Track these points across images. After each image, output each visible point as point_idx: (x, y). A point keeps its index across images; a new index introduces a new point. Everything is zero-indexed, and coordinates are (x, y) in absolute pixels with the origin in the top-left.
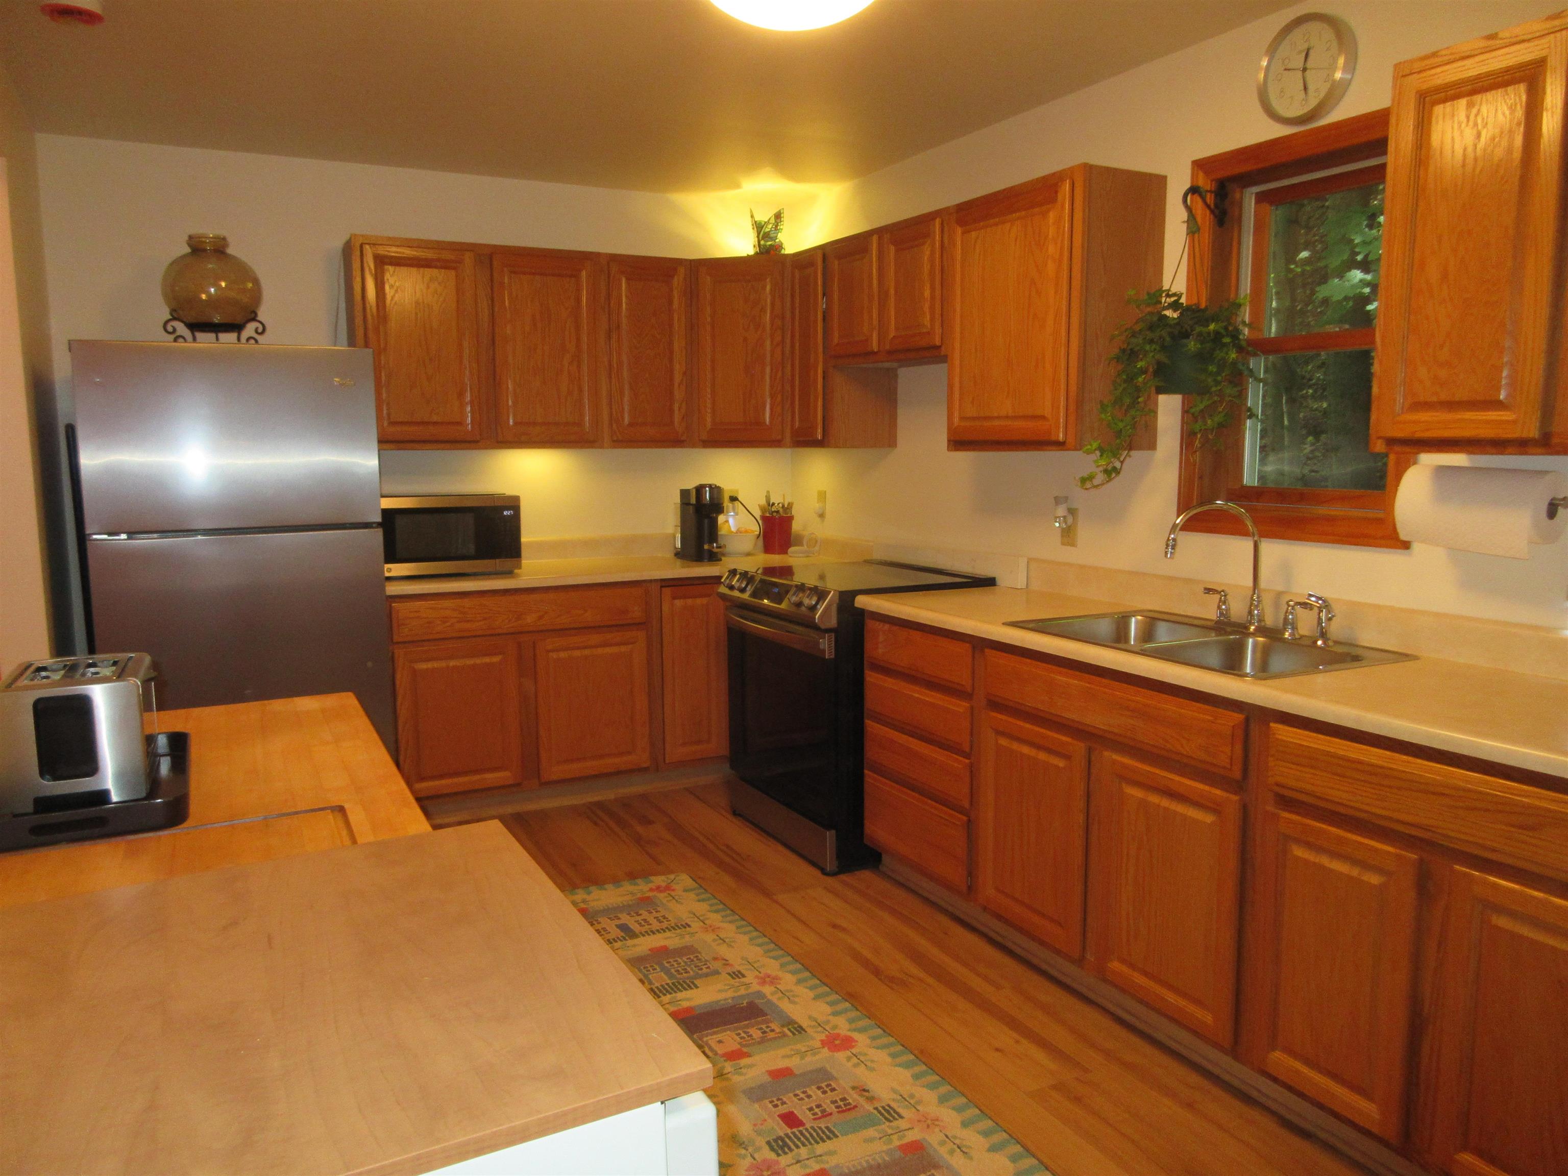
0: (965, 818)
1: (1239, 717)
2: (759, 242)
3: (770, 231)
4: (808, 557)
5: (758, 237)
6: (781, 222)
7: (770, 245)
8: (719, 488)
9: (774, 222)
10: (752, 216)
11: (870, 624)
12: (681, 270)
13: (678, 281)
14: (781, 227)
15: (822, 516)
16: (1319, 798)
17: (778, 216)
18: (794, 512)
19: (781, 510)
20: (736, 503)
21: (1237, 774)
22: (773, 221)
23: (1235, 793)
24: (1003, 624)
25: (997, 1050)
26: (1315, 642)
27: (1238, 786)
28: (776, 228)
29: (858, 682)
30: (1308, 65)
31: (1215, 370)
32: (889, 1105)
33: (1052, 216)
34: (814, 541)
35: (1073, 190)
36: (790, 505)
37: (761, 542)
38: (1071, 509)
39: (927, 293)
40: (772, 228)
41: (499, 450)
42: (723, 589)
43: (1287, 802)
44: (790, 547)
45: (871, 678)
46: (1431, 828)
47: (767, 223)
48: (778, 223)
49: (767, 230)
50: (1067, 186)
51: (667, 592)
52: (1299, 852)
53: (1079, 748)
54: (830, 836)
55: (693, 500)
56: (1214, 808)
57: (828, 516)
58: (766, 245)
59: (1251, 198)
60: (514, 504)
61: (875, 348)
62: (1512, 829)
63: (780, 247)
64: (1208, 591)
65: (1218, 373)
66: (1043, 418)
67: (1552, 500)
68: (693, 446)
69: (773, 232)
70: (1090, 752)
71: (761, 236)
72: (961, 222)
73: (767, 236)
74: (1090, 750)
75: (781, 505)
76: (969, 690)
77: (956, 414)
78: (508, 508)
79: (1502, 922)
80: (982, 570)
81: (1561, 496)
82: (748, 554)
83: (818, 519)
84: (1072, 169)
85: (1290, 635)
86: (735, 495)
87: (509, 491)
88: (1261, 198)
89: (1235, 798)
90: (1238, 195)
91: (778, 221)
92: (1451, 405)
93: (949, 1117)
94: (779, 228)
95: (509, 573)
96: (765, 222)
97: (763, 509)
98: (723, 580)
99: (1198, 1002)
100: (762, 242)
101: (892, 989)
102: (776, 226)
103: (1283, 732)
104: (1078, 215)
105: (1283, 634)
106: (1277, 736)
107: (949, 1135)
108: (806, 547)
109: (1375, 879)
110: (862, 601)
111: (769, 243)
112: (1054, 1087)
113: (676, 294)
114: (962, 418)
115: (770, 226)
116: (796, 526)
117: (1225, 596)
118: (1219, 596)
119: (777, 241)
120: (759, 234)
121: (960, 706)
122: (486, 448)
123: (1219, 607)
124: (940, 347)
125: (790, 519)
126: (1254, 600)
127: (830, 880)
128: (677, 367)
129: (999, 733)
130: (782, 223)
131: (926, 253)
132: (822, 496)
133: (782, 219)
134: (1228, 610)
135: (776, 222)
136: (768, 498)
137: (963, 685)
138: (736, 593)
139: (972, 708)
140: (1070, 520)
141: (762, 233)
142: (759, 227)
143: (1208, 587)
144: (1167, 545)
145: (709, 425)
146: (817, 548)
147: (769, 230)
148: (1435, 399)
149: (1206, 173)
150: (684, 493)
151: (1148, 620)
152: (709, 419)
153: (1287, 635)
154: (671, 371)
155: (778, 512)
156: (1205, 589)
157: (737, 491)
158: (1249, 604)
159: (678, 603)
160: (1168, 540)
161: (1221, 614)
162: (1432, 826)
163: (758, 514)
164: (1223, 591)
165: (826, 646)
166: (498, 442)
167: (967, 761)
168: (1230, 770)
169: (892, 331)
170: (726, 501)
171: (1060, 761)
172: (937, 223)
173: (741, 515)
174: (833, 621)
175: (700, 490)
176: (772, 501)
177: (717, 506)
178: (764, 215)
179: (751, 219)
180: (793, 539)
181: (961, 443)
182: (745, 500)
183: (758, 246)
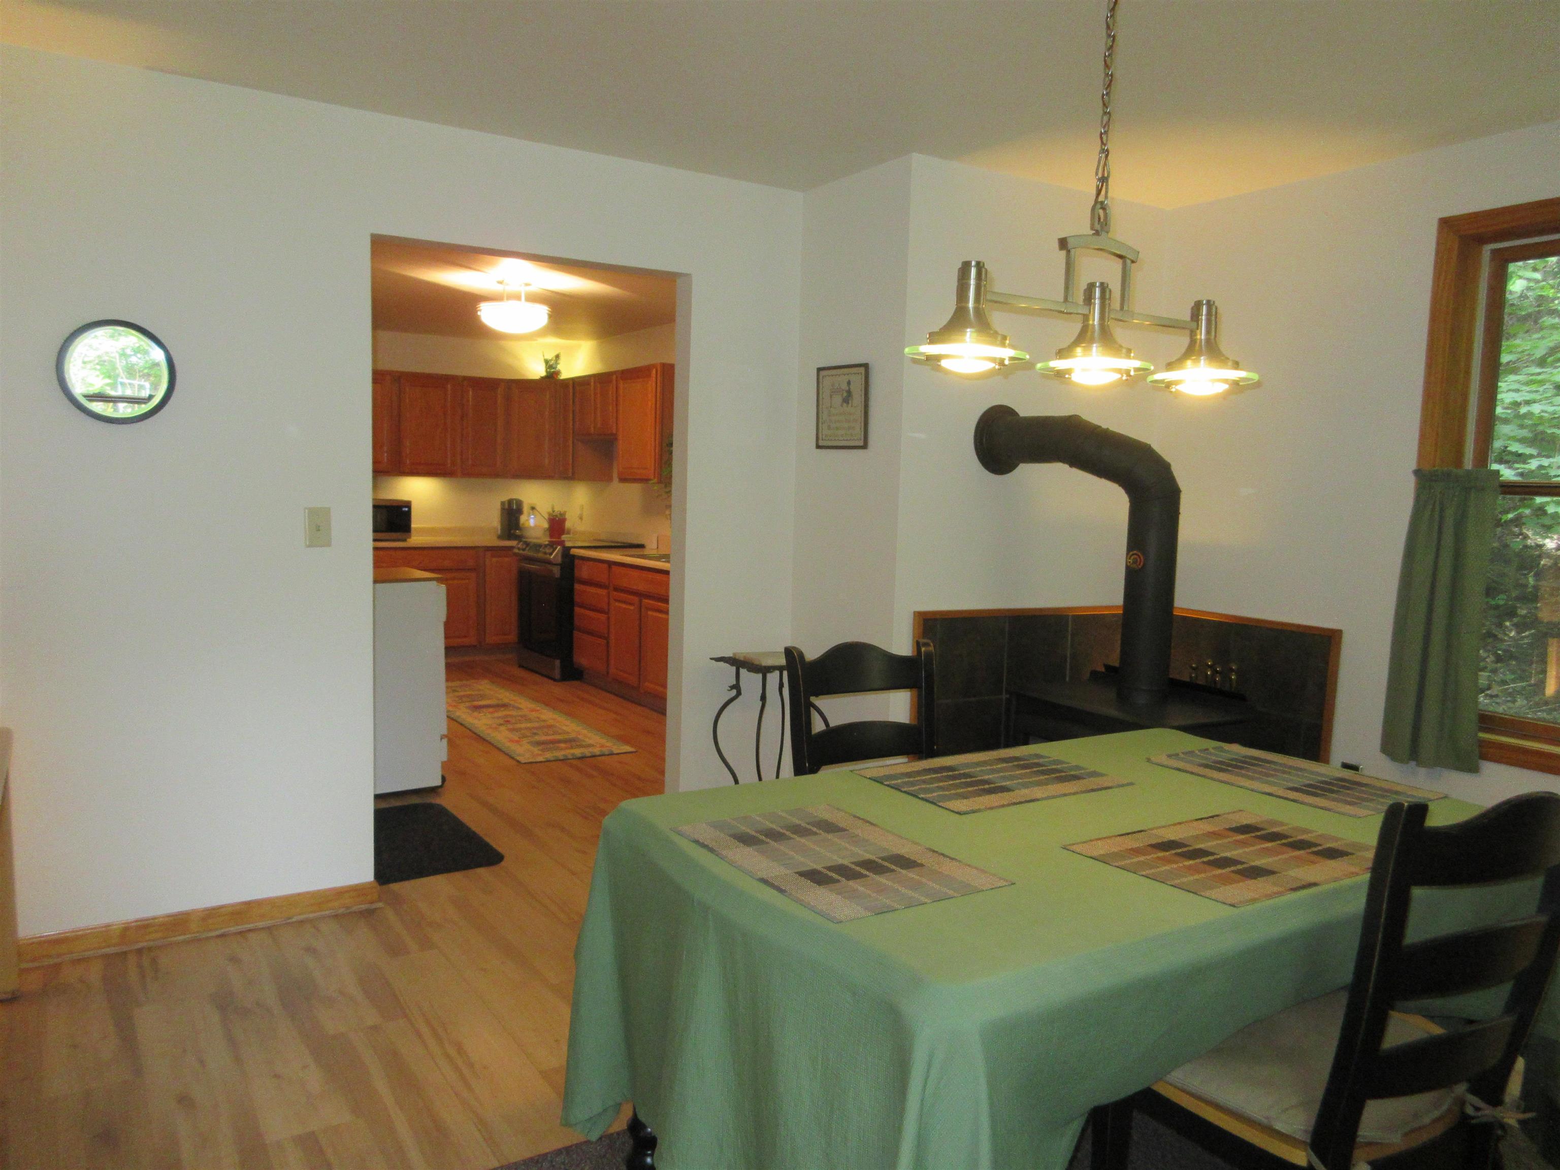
0: (606, 642)
2: (547, 370)
5: (546, 367)
7: (553, 373)
8: (520, 501)
10: (544, 356)
11: (577, 562)
12: (502, 385)
13: (500, 391)
14: (560, 364)
15: (581, 519)
17: (557, 357)
18: (567, 516)
19: (560, 515)
20: (535, 510)
22: (554, 359)
28: (557, 363)
29: (571, 590)
33: (650, 382)
34: (575, 529)
35: (657, 374)
36: (565, 513)
37: (548, 533)
39: (611, 409)
41: (400, 477)
42: (516, 551)
44: (563, 535)
45: (578, 586)
47: (551, 360)
49: (551, 364)
50: (654, 372)
51: (489, 554)
53: (636, 599)
54: (560, 665)
55: (506, 506)
57: (584, 518)
58: (551, 373)
60: (408, 504)
61: (592, 432)
63: (558, 373)
66: (646, 468)
68: (507, 478)
69: (554, 366)
70: (640, 601)
71: (548, 368)
72: (622, 379)
73: (551, 367)
75: (559, 512)
76: (607, 585)
77: (621, 464)
78: (406, 507)
82: (537, 537)
83: (579, 520)
84: (657, 364)
86: (534, 506)
87: (405, 498)
95: (405, 540)
97: (549, 514)
98: (514, 546)
100: (548, 370)
102: (557, 361)
104: (659, 384)
108: (572, 535)
110: (574, 551)
111: (552, 370)
113: (499, 398)
114: (621, 468)
115: (553, 362)
116: (568, 525)
119: (557, 370)
120: (546, 366)
121: (602, 592)
122: (394, 476)
124: (615, 435)
125: (565, 520)
128: (499, 436)
129: (616, 601)
130: (561, 362)
131: (611, 391)
132: (582, 508)
133: (560, 360)
135: (556, 359)
136: (553, 508)
137: (604, 582)
138: (521, 552)
139: (609, 592)
141: (548, 365)
142: (547, 362)
145: (516, 467)
146: (578, 536)
150: (503, 503)
152: (515, 464)
154: (496, 438)
155: (556, 516)
157: (536, 504)
159: (494, 560)
163: (546, 516)
165: (556, 571)
166: (400, 473)
167: (606, 616)
169: (599, 425)
170: (526, 509)
171: (632, 608)
172: (614, 377)
173: (535, 517)
174: (559, 560)
175: (510, 502)
176: (555, 510)
177: (519, 511)
178: (550, 356)
179: (543, 357)
180: (566, 531)
181: (623, 480)
182: (538, 508)
183: (547, 372)
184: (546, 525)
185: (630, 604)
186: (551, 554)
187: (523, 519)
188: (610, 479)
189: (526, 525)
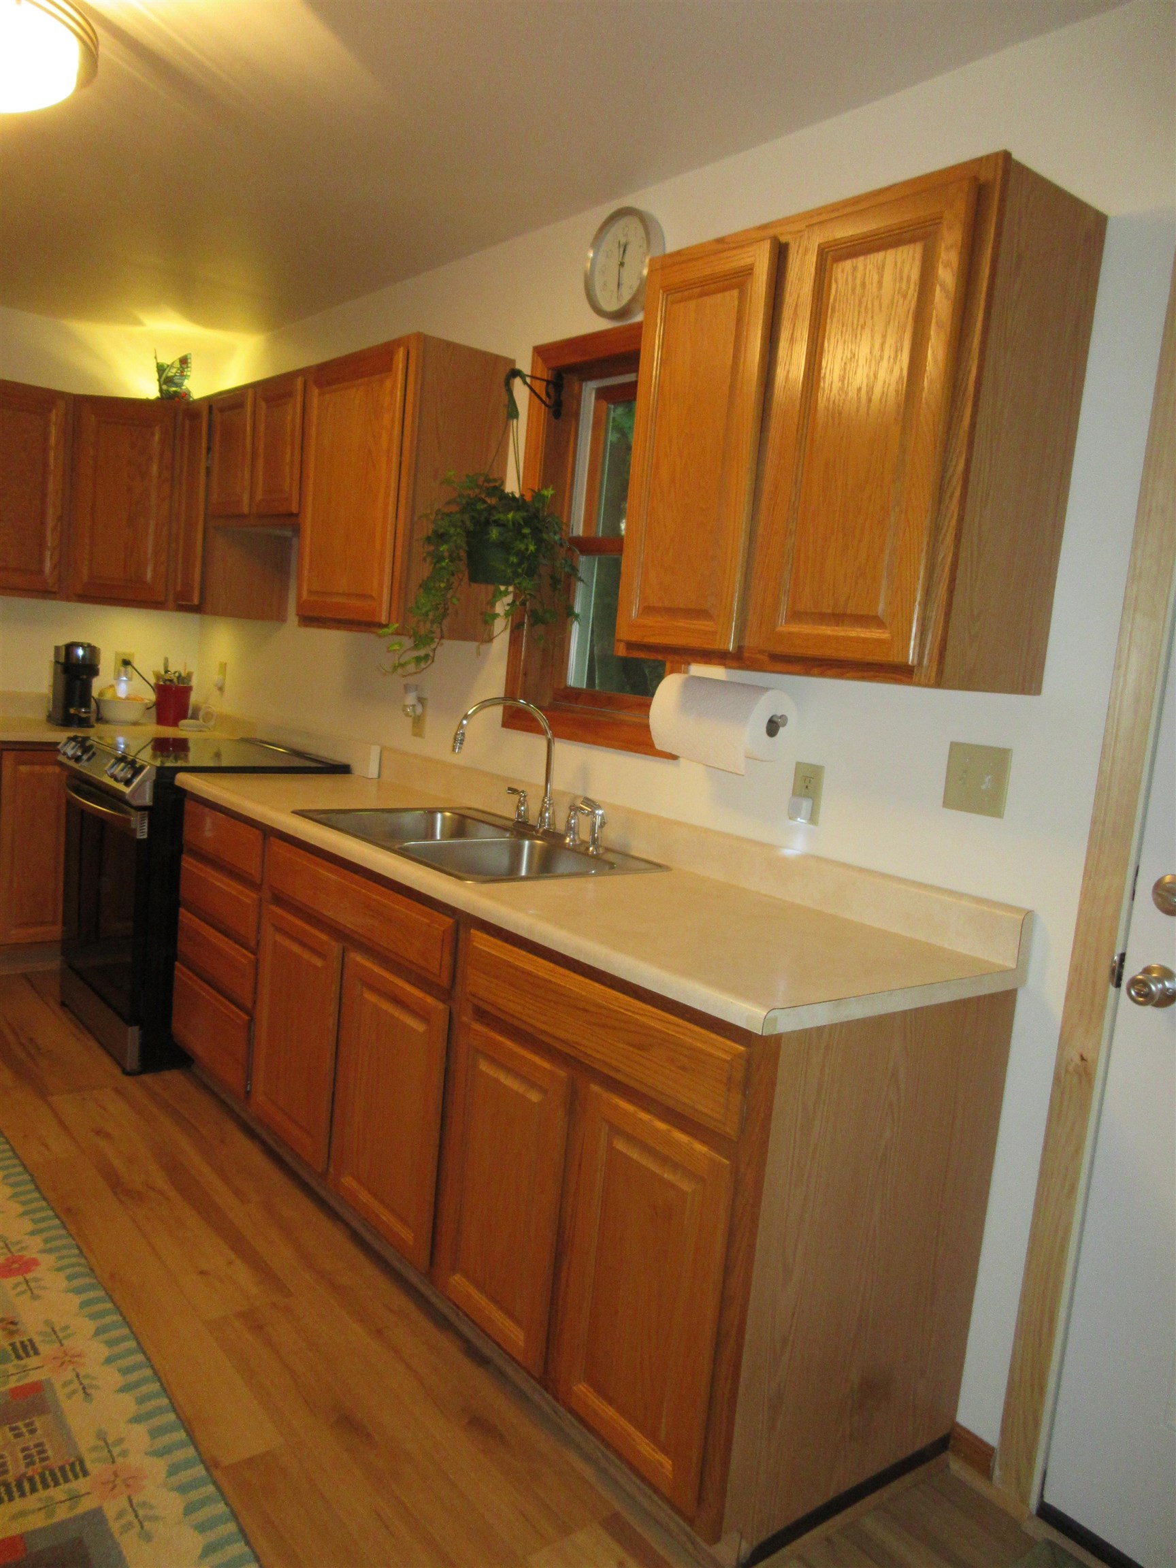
0: (247, 1018)
1: (449, 921)
2: (161, 386)
3: (173, 376)
4: (200, 731)
5: (159, 380)
6: (187, 367)
7: (175, 392)
8: (94, 648)
9: (179, 366)
10: (156, 358)
11: (189, 805)
12: (61, 404)
13: (56, 416)
14: (188, 373)
15: (221, 689)
16: (500, 1009)
17: (184, 361)
18: (194, 682)
19: (175, 680)
20: (129, 668)
21: (445, 981)
22: (177, 365)
23: (444, 1001)
24: (293, 812)
25: (202, 1273)
26: (588, 849)
27: (446, 994)
28: (183, 376)
30: (626, 260)
31: (515, 561)
32: (31, 1341)
33: (388, 384)
34: (209, 716)
35: (408, 360)
36: (189, 675)
37: (153, 711)
38: (422, 698)
39: (288, 457)
40: (176, 372)
42: (61, 758)
43: (482, 1015)
44: (184, 719)
45: (188, 863)
46: (576, 1046)
47: (172, 366)
48: (183, 369)
49: (170, 374)
50: (400, 354)
51: (8, 757)
52: (484, 1066)
53: (335, 947)
54: (134, 1033)
55: (64, 657)
56: (423, 1015)
57: (227, 687)
58: (168, 391)
59: (591, 394)
61: (246, 510)
62: (631, 1049)
63: (187, 394)
64: (513, 791)
65: (520, 564)
66: (371, 597)
67: (772, 717)
68: (68, 599)
69: (176, 377)
70: (344, 952)
71: (162, 379)
72: (320, 385)
73: (171, 381)
74: (344, 951)
75: (177, 675)
76: (258, 882)
77: (305, 588)
79: (620, 1145)
80: (340, 757)
81: (779, 715)
82: (135, 724)
83: (218, 693)
84: (408, 337)
85: (571, 841)
86: (126, 658)
88: (602, 394)
89: (441, 1006)
90: (576, 388)
91: (184, 366)
92: (672, 612)
93: (96, 1351)
94: (185, 373)
96: (168, 366)
97: (158, 677)
98: (59, 747)
99: (403, 1220)
100: (164, 387)
101: (121, 1202)
102: (182, 372)
103: (481, 941)
104: (411, 386)
105: (565, 839)
106: (475, 944)
107: (82, 1373)
108: (201, 720)
109: (534, 1097)
111: (174, 389)
112: (240, 1315)
113: (53, 430)
114: (310, 592)
115: (174, 371)
116: (194, 698)
117: (525, 796)
118: (519, 797)
119: (183, 388)
120: (160, 377)
121: (248, 897)
123: (518, 808)
124: (297, 515)
125: (189, 689)
126: (546, 803)
127: (126, 1080)
128: (50, 511)
129: (279, 929)
130: (189, 369)
131: (292, 412)
132: (223, 667)
133: (189, 365)
134: (527, 811)
135: (181, 367)
136: (166, 666)
137: (251, 874)
138: (72, 763)
139: (260, 900)
140: (419, 710)
141: (164, 376)
142: (161, 369)
143: (513, 787)
144: (455, 739)
145: (85, 579)
146: (212, 723)
147: (173, 374)
148: (660, 605)
149: (544, 360)
150: (56, 652)
151: (456, 816)
152: (85, 571)
153: (568, 840)
154: (43, 514)
155: (171, 681)
156: (509, 789)
157: (133, 655)
158: (540, 806)
159: (23, 768)
160: (456, 734)
161: (519, 815)
162: (578, 1044)
163: (153, 681)
164: (523, 792)
165: (138, 825)
167: (253, 957)
168: (440, 976)
169: (259, 496)
170: (107, 664)
171: (319, 963)
172: (299, 382)
173: (130, 679)
174: (147, 800)
175: (70, 647)
176: (169, 669)
177: (89, 668)
178: (169, 358)
179: (154, 360)
180: (190, 712)
181: (309, 619)
182: (135, 664)
183: (161, 390)
184: (151, 696)
185: (319, 954)
186: (128, 782)
187: (98, 685)
188: (281, 618)
189: (108, 696)
